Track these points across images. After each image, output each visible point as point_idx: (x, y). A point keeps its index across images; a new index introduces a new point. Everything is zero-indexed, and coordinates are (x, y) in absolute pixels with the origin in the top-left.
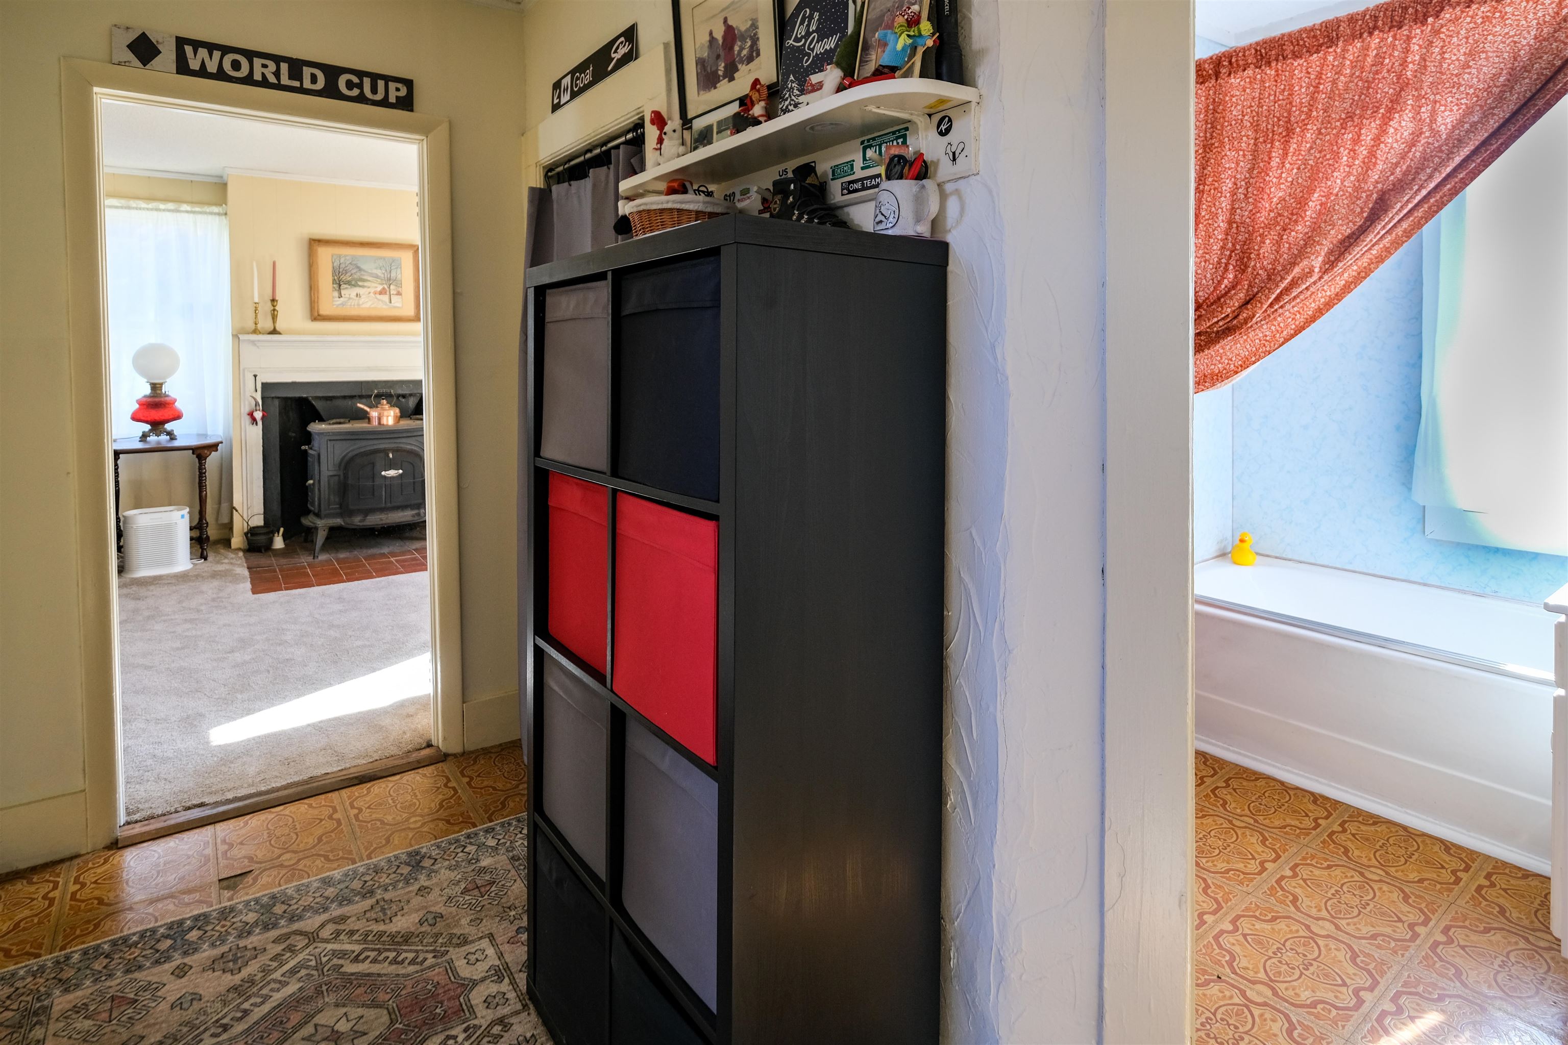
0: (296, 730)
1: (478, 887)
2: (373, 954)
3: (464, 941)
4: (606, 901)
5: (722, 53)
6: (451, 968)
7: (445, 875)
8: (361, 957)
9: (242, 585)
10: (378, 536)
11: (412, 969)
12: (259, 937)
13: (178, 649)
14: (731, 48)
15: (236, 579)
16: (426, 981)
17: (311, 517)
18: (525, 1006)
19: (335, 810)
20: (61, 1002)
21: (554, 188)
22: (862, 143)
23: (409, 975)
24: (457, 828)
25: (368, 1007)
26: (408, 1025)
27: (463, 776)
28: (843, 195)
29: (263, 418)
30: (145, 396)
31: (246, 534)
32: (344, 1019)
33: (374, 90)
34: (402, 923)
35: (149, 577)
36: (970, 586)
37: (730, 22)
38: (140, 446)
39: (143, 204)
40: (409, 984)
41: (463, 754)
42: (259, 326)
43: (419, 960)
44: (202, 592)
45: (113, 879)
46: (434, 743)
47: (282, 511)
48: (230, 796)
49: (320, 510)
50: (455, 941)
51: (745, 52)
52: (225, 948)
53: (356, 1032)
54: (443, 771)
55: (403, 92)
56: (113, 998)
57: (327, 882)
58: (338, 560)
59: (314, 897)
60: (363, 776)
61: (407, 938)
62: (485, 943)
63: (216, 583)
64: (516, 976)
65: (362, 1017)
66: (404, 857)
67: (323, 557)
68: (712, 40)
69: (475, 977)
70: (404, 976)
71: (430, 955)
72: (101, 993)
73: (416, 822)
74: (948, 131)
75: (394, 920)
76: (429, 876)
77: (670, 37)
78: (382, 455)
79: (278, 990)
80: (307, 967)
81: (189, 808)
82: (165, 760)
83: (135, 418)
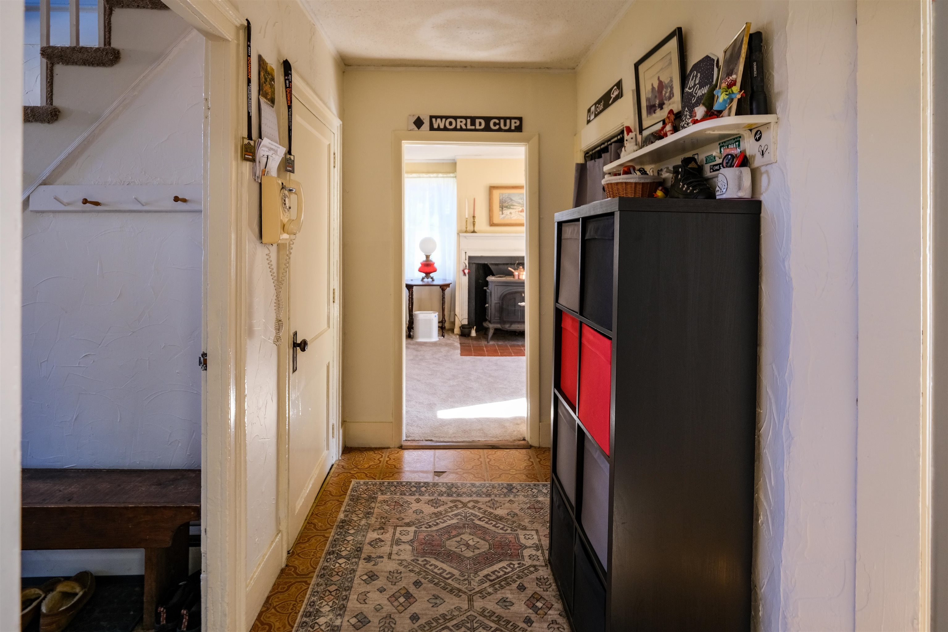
0: (470, 419)
1: (535, 508)
2: (487, 520)
3: (525, 528)
4: (574, 517)
5: (657, 95)
6: (517, 537)
7: (521, 498)
8: (482, 519)
9: (456, 351)
10: (517, 335)
11: (501, 531)
12: (446, 498)
13: (430, 375)
14: (661, 92)
15: (455, 348)
16: (506, 538)
17: (487, 323)
18: (546, 565)
19: (480, 457)
20: (380, 497)
21: (588, 163)
22: (719, 144)
23: (499, 533)
24: (530, 480)
25: (482, 539)
26: (496, 552)
27: (537, 458)
28: (710, 172)
29: (469, 273)
30: (424, 261)
31: (460, 327)
32: (472, 540)
33: (505, 125)
34: (500, 512)
35: (422, 342)
36: (772, 397)
37: (661, 79)
38: (421, 283)
39: (424, 175)
40: (499, 537)
41: (539, 448)
42: (468, 229)
43: (505, 529)
44: (441, 352)
45: (399, 460)
46: (526, 439)
47: (476, 318)
48: (442, 440)
49: (491, 320)
50: (521, 527)
51: (667, 94)
52: (433, 498)
53: (476, 547)
54: (529, 453)
55: (518, 123)
56: (396, 502)
57: (473, 485)
58: (498, 346)
59: (468, 490)
60: (494, 446)
61: (501, 519)
62: (534, 533)
63: (447, 348)
64: (545, 551)
65: (479, 542)
66: (505, 485)
67: (491, 343)
68: (653, 88)
69: (527, 545)
70: (497, 533)
71: (510, 529)
72: (393, 499)
73: (513, 472)
74: (760, 138)
75: (497, 509)
76: (514, 497)
77: (634, 87)
78: (519, 294)
79: (450, 520)
80: (461, 516)
81: (427, 441)
82: (421, 419)
83: (420, 270)
